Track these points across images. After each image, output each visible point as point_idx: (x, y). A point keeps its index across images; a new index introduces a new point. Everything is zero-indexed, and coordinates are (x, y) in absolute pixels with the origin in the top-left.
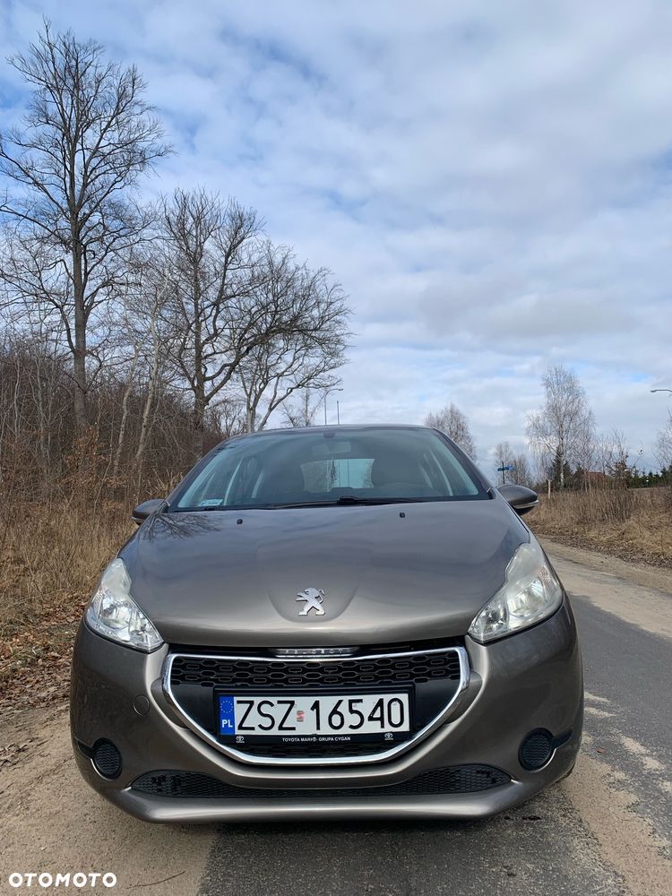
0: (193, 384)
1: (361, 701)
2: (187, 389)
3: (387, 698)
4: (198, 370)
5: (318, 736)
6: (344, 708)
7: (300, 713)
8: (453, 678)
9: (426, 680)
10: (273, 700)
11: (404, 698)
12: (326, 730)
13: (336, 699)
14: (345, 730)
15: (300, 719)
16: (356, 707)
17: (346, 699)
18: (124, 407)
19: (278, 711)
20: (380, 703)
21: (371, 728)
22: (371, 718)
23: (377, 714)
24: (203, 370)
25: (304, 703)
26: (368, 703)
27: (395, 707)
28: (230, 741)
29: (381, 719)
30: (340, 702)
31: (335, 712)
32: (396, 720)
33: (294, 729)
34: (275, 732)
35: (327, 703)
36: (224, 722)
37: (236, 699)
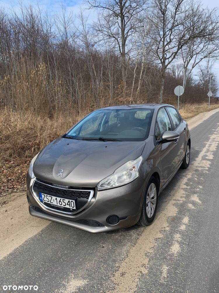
0: (161, 61)
1: (65, 200)
2: (159, 63)
3: (70, 201)
4: (163, 55)
5: (57, 206)
6: (62, 201)
7: (54, 200)
8: (87, 198)
9: (80, 198)
10: (49, 196)
11: (74, 201)
12: (59, 205)
13: (60, 198)
14: (62, 206)
15: (54, 201)
16: (64, 201)
17: (62, 199)
18: (134, 73)
19: (50, 198)
20: (69, 201)
21: (67, 206)
22: (67, 204)
23: (69, 204)
24: (165, 55)
25: (54, 198)
26: (67, 201)
27: (72, 202)
28: (42, 202)
29: (70, 205)
30: (61, 199)
31: (60, 201)
32: (73, 206)
33: (53, 203)
34: (49, 202)
35: (59, 199)
36: (41, 198)
37: (42, 194)
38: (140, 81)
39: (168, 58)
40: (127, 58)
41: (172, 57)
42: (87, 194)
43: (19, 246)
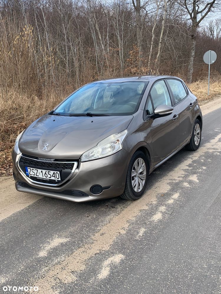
0: (191, 15)
2: (188, 19)
3: (55, 172)
5: (43, 178)
6: (47, 173)
7: (39, 173)
8: (71, 169)
9: (65, 169)
10: (34, 169)
11: (59, 172)
12: (44, 177)
13: (45, 171)
14: (48, 178)
15: (39, 174)
16: (49, 173)
17: (47, 171)
19: (35, 172)
20: (54, 173)
21: (53, 178)
22: (53, 176)
23: (54, 176)
24: (197, 8)
25: (40, 171)
26: (52, 172)
27: (57, 174)
28: (28, 176)
29: (55, 176)
30: (46, 171)
31: (45, 174)
32: (58, 178)
33: (38, 176)
34: (35, 176)
35: (44, 171)
36: (27, 172)
37: (28, 168)
38: (160, 45)
39: (201, 12)
40: (143, 13)
41: (207, 10)
42: (71, 165)
43: (7, 217)
